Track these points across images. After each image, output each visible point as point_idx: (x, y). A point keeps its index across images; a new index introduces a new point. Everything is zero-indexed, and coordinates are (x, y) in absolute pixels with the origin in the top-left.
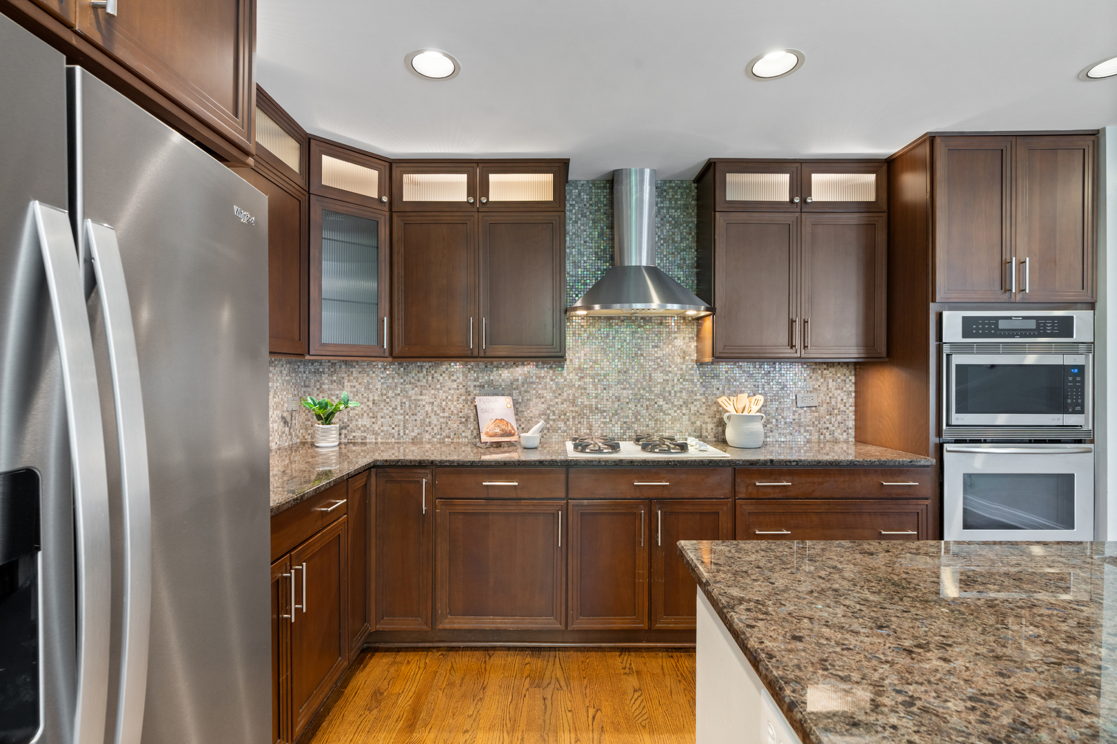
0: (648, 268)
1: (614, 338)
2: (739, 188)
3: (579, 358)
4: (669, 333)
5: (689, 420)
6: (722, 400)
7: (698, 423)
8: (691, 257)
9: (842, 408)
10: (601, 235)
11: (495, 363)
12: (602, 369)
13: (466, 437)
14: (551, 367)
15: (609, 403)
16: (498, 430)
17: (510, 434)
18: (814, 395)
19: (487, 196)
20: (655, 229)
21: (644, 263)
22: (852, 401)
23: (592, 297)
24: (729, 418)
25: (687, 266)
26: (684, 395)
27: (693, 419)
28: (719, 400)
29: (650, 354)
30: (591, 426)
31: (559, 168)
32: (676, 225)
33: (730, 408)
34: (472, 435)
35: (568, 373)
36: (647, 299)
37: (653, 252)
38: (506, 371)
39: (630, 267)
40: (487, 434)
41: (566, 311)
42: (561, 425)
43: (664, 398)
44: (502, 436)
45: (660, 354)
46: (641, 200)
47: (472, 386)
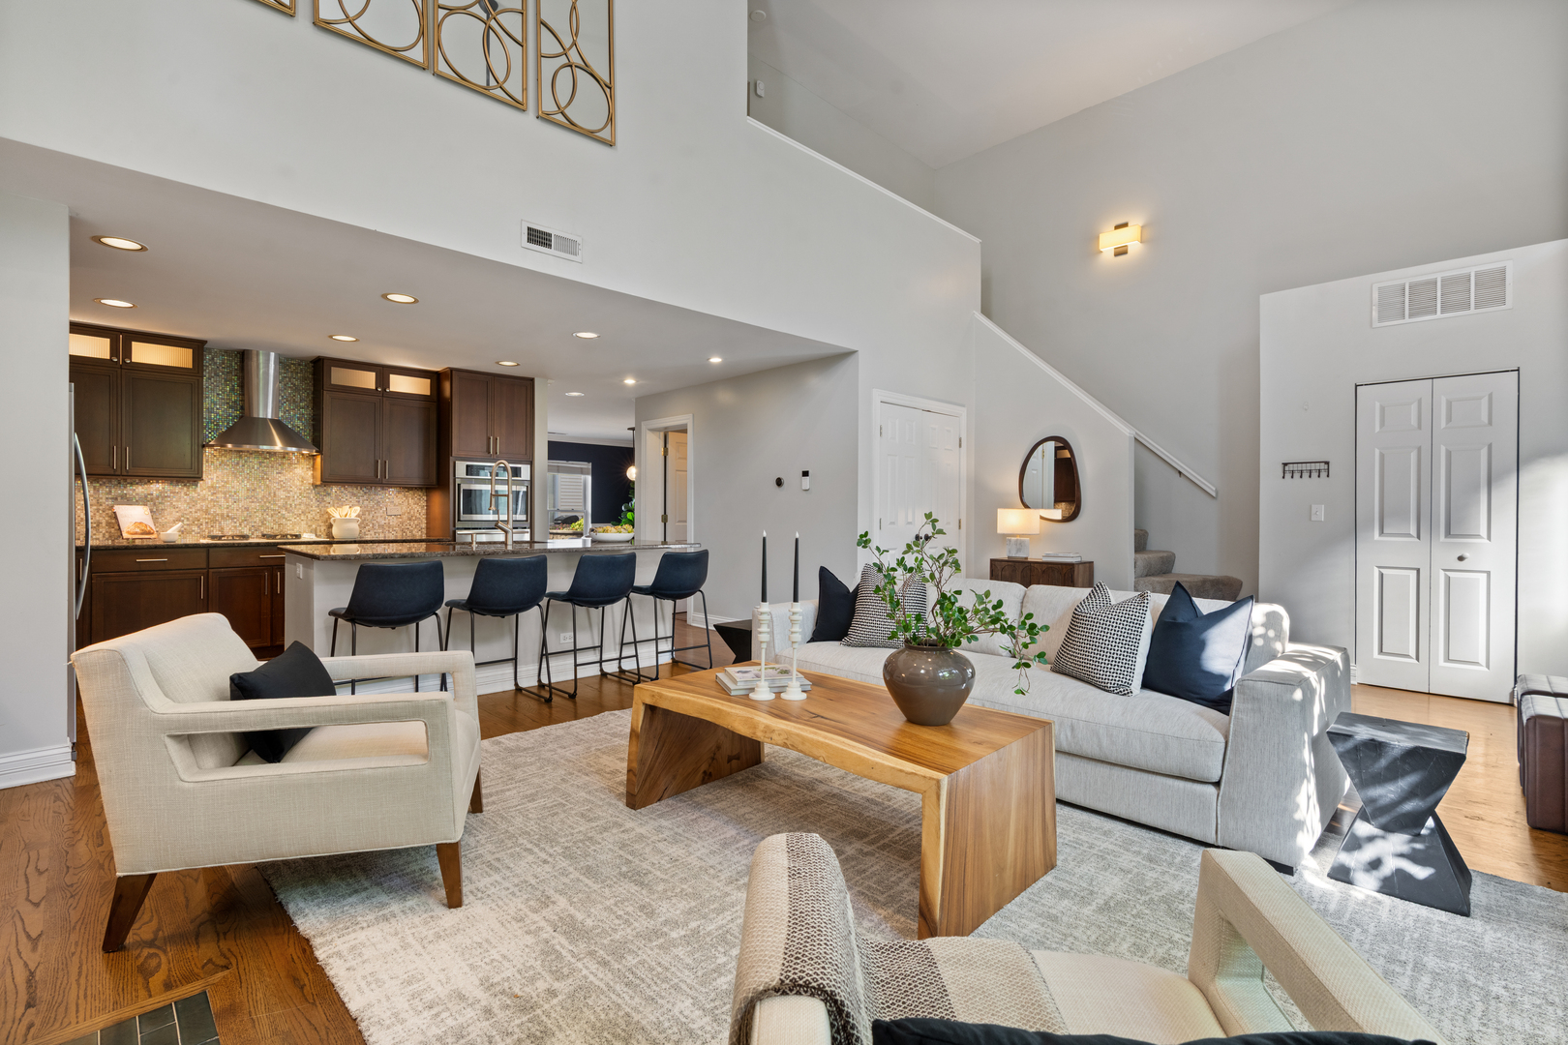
0: (272, 420)
1: (243, 466)
2: (339, 377)
3: (212, 479)
4: (291, 464)
5: (307, 524)
6: (331, 510)
7: (314, 526)
8: (307, 413)
9: (418, 515)
10: (232, 390)
11: (129, 481)
12: (233, 487)
13: (98, 539)
14: (185, 485)
15: (239, 512)
16: (138, 530)
17: (149, 533)
18: (399, 508)
19: (131, 359)
20: (277, 393)
21: (269, 416)
22: (424, 511)
23: (224, 439)
24: (334, 521)
25: (306, 420)
26: (302, 507)
27: (310, 523)
28: (328, 510)
29: (275, 478)
30: (223, 529)
31: (198, 346)
32: (296, 389)
33: (337, 516)
34: (104, 537)
35: (202, 489)
36: (272, 443)
37: (277, 407)
38: (140, 487)
39: (259, 418)
40: (128, 532)
41: (204, 446)
42: (196, 529)
43: (286, 509)
44: (142, 534)
45: (283, 478)
46: (267, 373)
47: (104, 498)
